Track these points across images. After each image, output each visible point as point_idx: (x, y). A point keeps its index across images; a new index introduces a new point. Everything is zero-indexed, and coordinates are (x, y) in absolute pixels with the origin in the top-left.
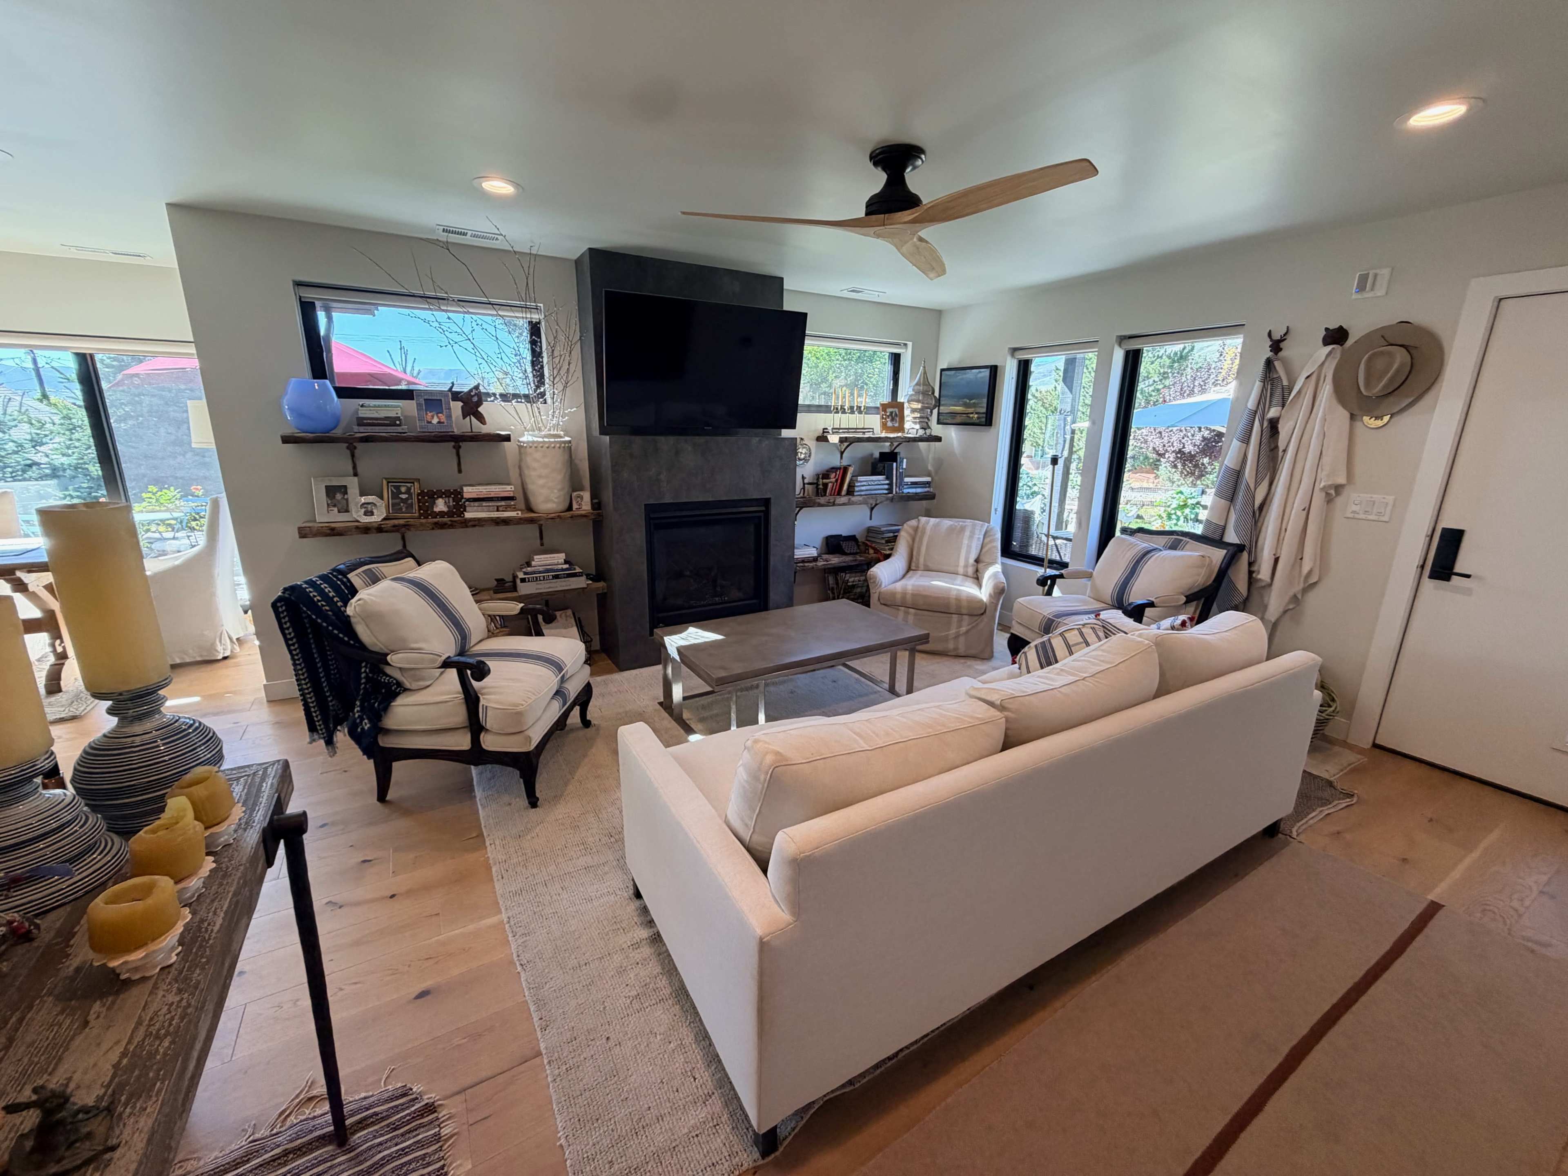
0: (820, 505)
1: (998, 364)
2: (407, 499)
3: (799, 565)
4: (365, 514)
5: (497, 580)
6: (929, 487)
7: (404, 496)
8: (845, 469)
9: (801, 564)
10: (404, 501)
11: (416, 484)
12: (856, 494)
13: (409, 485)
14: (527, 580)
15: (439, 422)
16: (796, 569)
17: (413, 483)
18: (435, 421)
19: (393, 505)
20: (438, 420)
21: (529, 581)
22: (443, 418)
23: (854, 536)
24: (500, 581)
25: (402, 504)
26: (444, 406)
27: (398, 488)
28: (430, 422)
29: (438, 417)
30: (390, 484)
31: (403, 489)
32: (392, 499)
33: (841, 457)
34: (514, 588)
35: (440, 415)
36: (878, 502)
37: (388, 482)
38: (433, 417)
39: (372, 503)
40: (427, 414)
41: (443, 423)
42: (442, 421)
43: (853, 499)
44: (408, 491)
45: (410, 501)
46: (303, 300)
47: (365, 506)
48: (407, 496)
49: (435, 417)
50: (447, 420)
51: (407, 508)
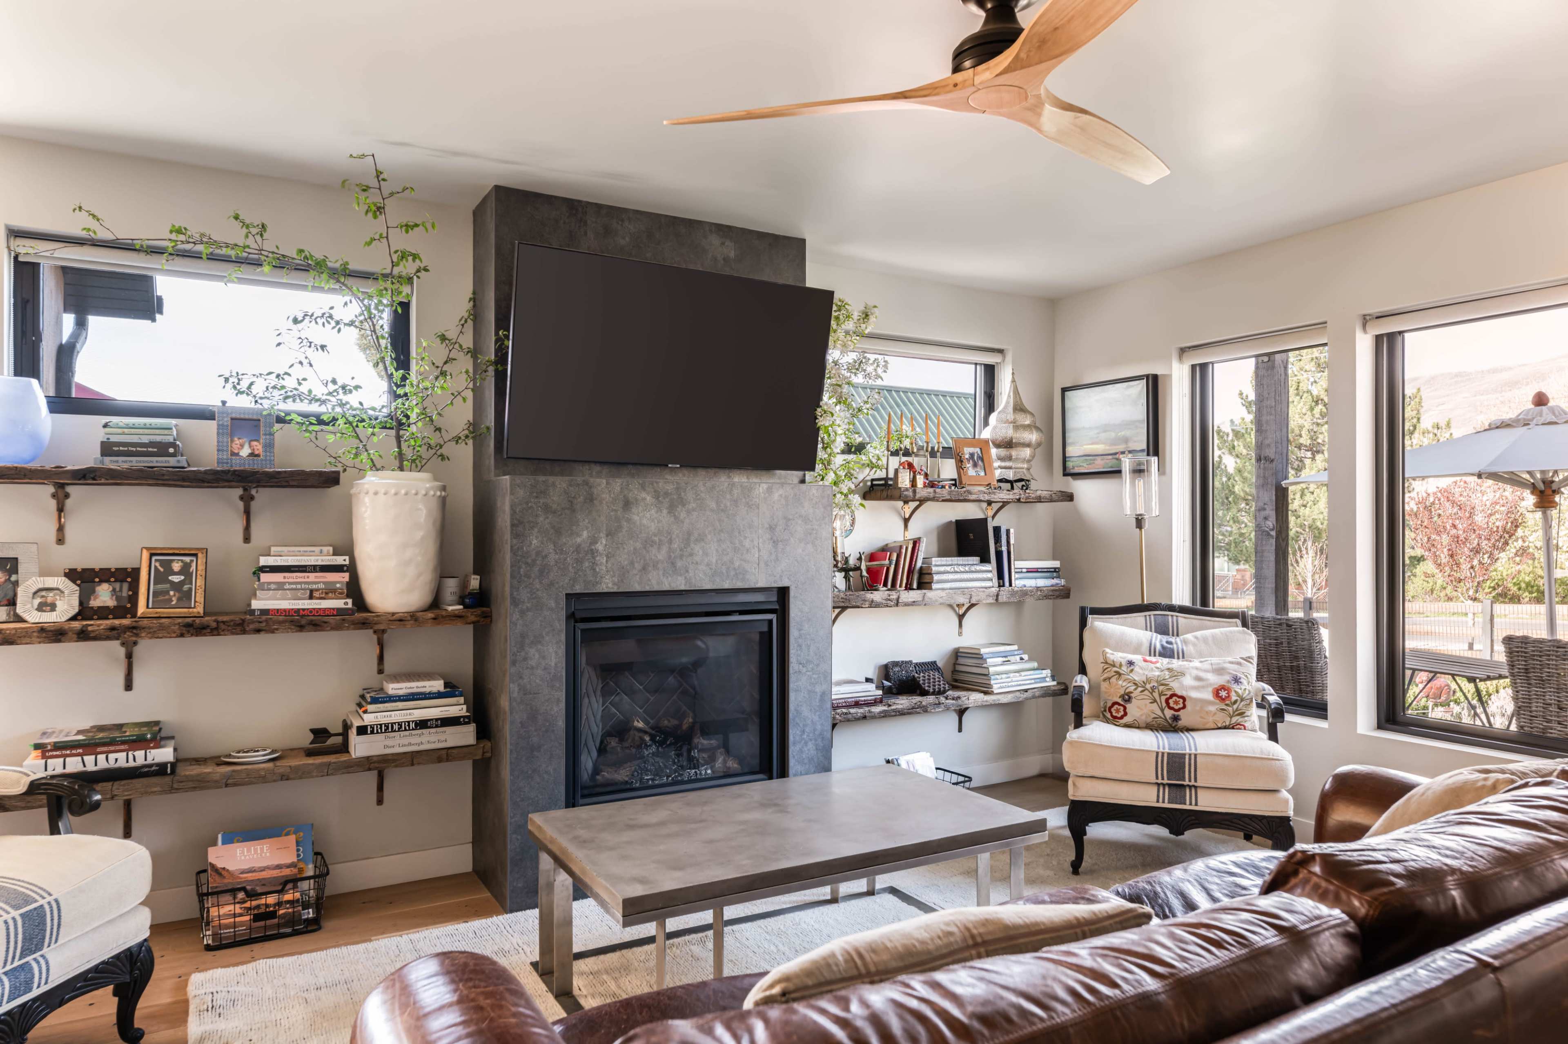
0: (873, 605)
1: (1158, 373)
2: (182, 583)
3: (839, 711)
4: (40, 608)
5: (313, 731)
6: (1058, 577)
7: (176, 579)
8: (916, 542)
9: (844, 710)
10: (177, 586)
11: (200, 555)
12: (934, 586)
13: (187, 559)
14: (369, 729)
15: (252, 455)
16: (834, 718)
17: (196, 555)
18: (245, 452)
19: (155, 594)
20: (250, 451)
21: (372, 732)
22: (259, 447)
23: (934, 663)
24: (320, 734)
25: (172, 593)
26: (262, 429)
27: (167, 565)
28: (237, 454)
29: (250, 447)
30: (154, 558)
31: (176, 567)
32: (155, 584)
33: (906, 526)
34: (344, 748)
35: (254, 443)
36: (973, 601)
37: (152, 555)
38: (242, 446)
39: (58, 589)
40: (232, 441)
41: (258, 456)
42: (257, 452)
43: (929, 594)
44: (185, 570)
45: (186, 587)
46: (21, 259)
47: (44, 593)
48: (183, 577)
49: (246, 446)
50: (266, 451)
51: (179, 599)
